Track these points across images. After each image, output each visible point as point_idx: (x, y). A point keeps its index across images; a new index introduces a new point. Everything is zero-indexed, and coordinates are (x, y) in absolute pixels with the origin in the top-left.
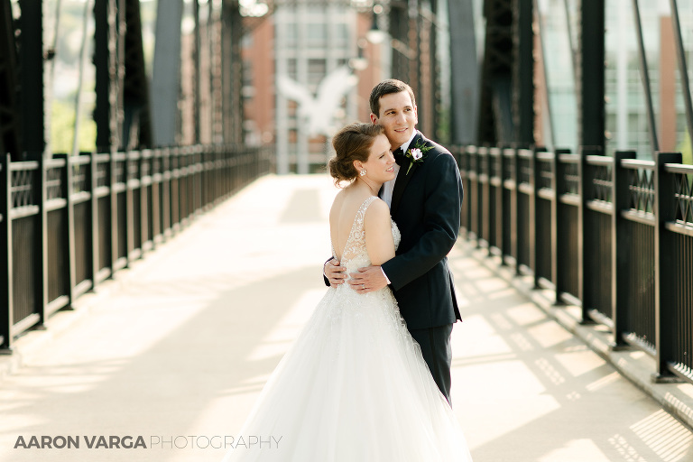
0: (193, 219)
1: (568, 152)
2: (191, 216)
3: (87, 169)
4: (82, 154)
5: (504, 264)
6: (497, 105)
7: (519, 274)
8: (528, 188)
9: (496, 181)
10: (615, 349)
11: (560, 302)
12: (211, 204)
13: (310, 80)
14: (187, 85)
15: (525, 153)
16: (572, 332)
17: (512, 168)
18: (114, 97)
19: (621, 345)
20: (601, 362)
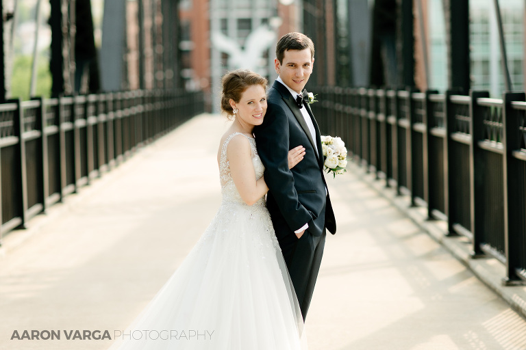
0: (135, 151)
1: (436, 92)
2: (133, 149)
3: (37, 112)
4: (33, 99)
5: (388, 186)
6: (385, 54)
7: (399, 194)
8: (405, 123)
9: (381, 117)
10: (474, 257)
11: (431, 218)
12: (151, 139)
13: (239, 36)
14: (132, 42)
15: (404, 94)
16: (440, 242)
17: (393, 107)
18: (67, 51)
19: (479, 253)
20: (462, 268)
